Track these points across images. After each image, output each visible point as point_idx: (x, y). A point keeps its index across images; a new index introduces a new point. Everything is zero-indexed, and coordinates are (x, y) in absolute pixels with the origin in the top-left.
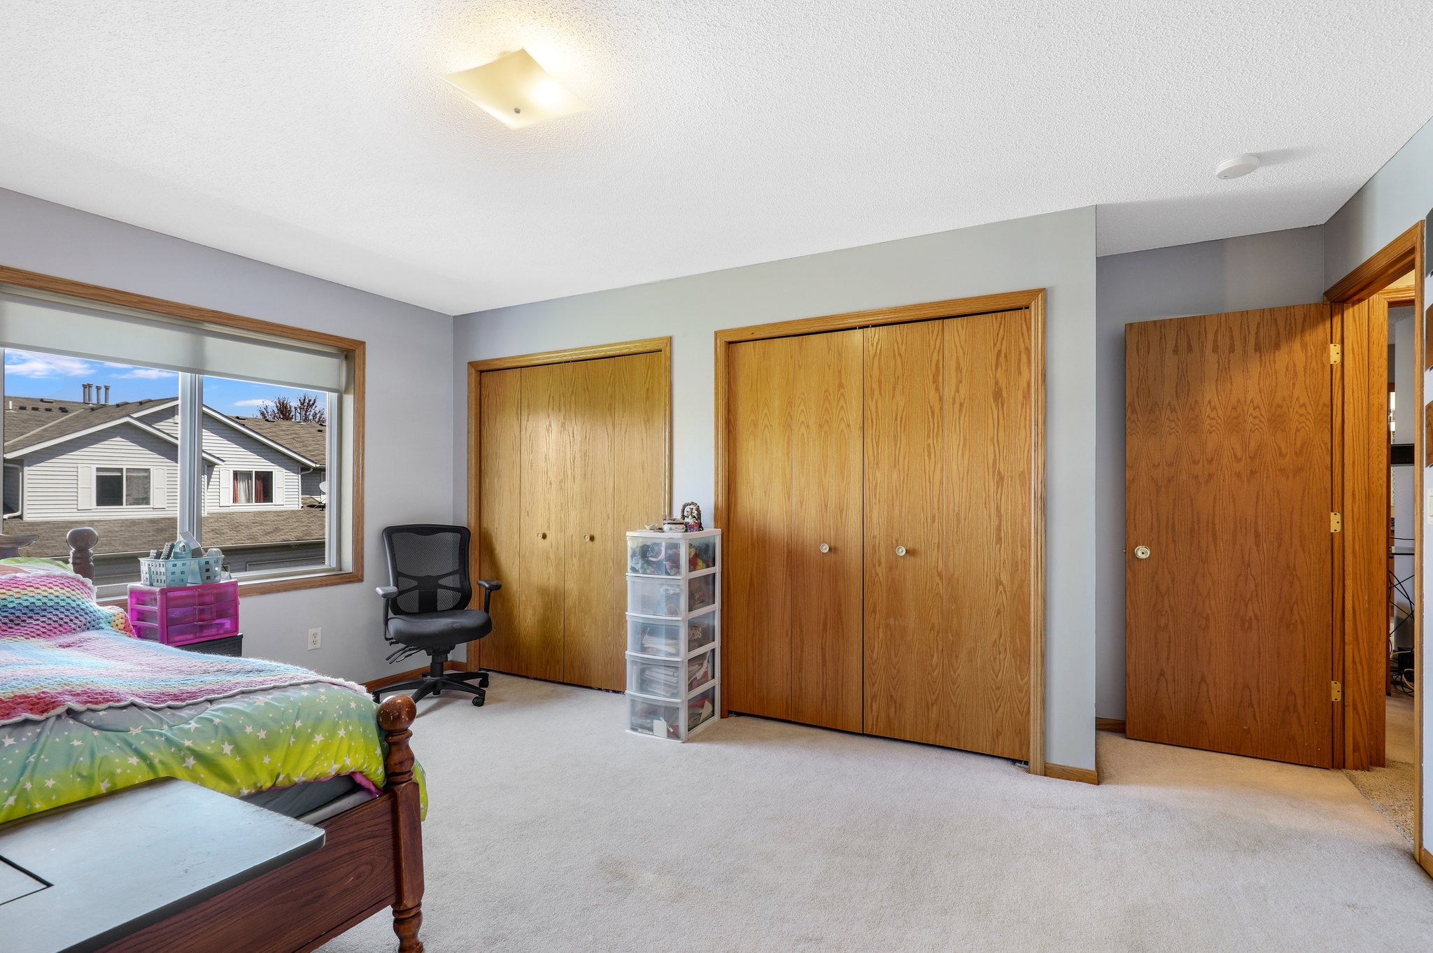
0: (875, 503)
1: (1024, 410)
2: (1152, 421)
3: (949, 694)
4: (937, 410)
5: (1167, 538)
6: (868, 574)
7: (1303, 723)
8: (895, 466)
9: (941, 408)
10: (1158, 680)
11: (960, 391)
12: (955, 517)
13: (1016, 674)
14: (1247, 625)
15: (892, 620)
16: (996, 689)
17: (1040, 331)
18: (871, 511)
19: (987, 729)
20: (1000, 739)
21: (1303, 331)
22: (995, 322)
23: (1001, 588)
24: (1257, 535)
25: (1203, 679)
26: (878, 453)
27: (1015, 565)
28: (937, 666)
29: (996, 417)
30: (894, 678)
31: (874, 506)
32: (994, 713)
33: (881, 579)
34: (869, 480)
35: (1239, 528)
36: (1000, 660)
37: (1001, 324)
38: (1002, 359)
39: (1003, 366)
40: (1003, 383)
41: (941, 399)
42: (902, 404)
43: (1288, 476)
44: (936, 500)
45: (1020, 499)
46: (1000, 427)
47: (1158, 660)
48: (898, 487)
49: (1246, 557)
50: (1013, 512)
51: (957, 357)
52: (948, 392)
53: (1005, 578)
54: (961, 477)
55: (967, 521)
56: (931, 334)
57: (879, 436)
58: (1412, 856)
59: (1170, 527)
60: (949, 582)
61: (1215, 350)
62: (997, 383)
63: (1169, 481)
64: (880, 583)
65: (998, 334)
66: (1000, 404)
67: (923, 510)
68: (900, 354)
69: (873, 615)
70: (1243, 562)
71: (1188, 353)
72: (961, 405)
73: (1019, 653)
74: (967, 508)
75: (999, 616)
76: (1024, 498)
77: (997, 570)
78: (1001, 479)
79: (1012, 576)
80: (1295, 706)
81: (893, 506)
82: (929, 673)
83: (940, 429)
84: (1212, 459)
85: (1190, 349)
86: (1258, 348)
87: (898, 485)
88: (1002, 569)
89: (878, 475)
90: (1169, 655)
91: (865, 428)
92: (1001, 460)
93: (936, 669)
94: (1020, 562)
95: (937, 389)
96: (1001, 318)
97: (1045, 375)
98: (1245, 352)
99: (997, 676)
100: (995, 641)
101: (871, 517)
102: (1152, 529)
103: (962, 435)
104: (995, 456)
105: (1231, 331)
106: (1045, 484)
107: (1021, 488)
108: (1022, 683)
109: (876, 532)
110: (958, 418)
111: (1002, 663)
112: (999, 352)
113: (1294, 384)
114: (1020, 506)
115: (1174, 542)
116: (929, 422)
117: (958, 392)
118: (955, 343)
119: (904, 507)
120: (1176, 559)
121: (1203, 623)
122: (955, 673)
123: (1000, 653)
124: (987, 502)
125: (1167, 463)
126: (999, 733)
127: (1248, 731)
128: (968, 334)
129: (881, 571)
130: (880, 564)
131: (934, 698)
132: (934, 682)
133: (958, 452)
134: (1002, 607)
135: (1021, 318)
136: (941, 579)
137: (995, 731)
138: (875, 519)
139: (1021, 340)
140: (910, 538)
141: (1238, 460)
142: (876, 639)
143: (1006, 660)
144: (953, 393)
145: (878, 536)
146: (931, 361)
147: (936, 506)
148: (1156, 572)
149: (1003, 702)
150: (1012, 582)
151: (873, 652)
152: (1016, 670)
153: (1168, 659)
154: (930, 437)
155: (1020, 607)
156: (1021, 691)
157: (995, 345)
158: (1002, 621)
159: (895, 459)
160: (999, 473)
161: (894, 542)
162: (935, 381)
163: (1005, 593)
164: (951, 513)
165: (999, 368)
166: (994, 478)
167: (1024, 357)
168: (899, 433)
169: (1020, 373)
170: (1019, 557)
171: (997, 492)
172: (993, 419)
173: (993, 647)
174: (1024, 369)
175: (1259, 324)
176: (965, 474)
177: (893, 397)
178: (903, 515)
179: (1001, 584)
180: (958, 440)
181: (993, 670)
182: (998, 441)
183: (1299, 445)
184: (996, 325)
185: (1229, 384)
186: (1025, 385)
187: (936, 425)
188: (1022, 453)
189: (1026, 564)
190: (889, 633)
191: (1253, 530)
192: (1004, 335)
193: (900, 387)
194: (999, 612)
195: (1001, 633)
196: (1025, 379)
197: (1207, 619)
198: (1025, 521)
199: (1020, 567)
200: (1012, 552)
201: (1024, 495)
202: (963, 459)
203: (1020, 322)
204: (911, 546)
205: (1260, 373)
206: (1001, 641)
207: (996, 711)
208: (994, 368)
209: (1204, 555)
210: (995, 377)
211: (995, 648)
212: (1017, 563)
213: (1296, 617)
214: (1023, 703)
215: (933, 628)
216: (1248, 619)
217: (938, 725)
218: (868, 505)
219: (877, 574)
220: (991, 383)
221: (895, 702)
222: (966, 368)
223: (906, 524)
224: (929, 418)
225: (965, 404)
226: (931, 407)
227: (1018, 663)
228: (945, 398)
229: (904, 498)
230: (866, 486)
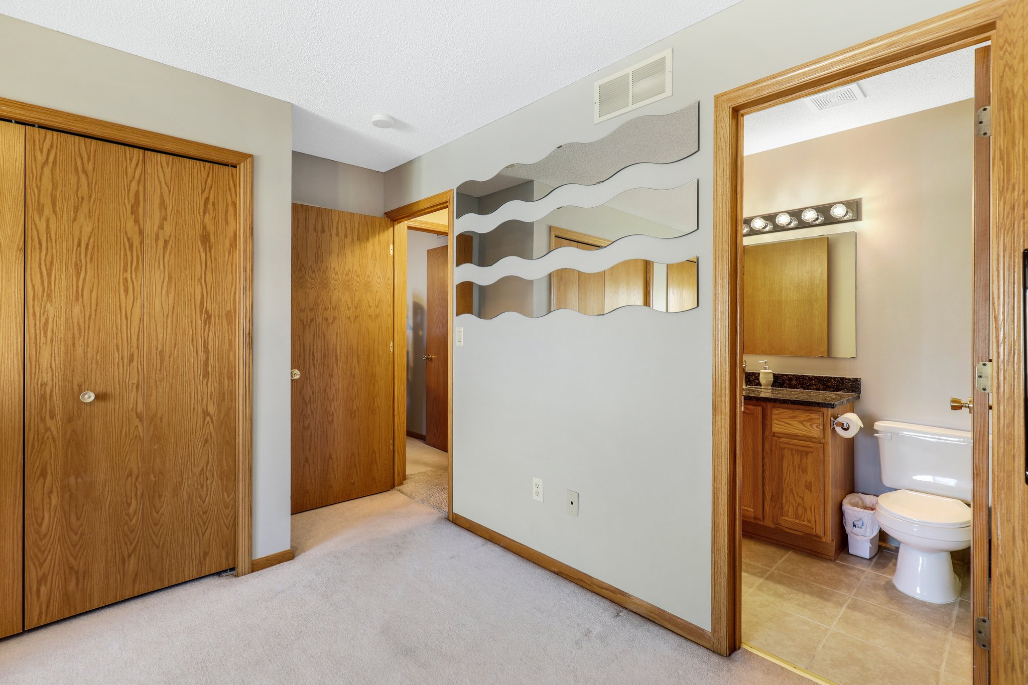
0: (46, 343)
1: (231, 256)
2: (301, 278)
3: (151, 536)
4: (136, 243)
5: (309, 362)
6: (32, 431)
7: (379, 468)
8: (77, 300)
9: (142, 242)
10: (304, 465)
11: (165, 228)
12: (158, 355)
13: (223, 494)
14: (353, 415)
15: (72, 480)
16: (203, 514)
17: (248, 191)
18: (38, 352)
19: (194, 556)
20: (207, 559)
21: (379, 233)
22: (203, 169)
23: (208, 419)
24: (358, 357)
25: (330, 457)
26: (49, 283)
27: (222, 396)
28: (135, 513)
29: (203, 260)
30: (74, 546)
31: (43, 347)
32: (201, 537)
33: (55, 433)
34: (34, 315)
35: (349, 353)
36: (207, 485)
37: (209, 173)
38: (210, 206)
39: (211, 212)
40: (211, 228)
41: (141, 232)
42: (87, 230)
43: (372, 320)
44: (134, 338)
45: (227, 336)
46: (208, 269)
47: (304, 451)
48: (82, 325)
49: (353, 372)
50: (220, 347)
51: (162, 193)
52: (151, 226)
53: (212, 409)
54: (166, 314)
55: (172, 358)
56: (128, 161)
57: (52, 263)
58: (448, 519)
59: (311, 355)
60: (151, 423)
61: (337, 235)
62: (205, 228)
63: (311, 322)
64: (53, 438)
65: (206, 182)
66: (208, 248)
67: (118, 350)
68: (85, 172)
69: (41, 480)
70: (351, 374)
71: (322, 233)
72: (166, 242)
73: (226, 473)
74: (173, 345)
75: (207, 445)
76: (230, 335)
77: (205, 402)
78: (209, 317)
79: (219, 406)
80: (375, 459)
81: (74, 346)
82: (125, 524)
83: (140, 264)
84: (335, 308)
85: (323, 231)
86: (359, 239)
87: (81, 321)
88: (209, 400)
89: (50, 309)
90: (310, 446)
91: (29, 251)
92: (209, 299)
93: (134, 517)
94: (226, 392)
95: (136, 221)
96: (210, 168)
97: (252, 230)
98: (352, 239)
99: (204, 502)
100: (203, 469)
101: (38, 361)
102: (300, 356)
103: (166, 272)
104: (203, 295)
105: (345, 224)
106: (252, 321)
107: (228, 326)
108: (228, 500)
109: (46, 378)
110: (162, 256)
111: (209, 488)
112: (207, 200)
113: (375, 264)
114: (227, 342)
115: (314, 364)
116: (126, 255)
117: (162, 229)
118: (159, 179)
119: (90, 346)
120: (315, 377)
121: (330, 418)
122: (158, 513)
123: (207, 480)
124: (194, 340)
125: (309, 308)
126: (206, 554)
127: (353, 483)
128: (173, 173)
129: (54, 426)
130: (52, 416)
131: (131, 548)
132: (132, 531)
133: (162, 289)
134: (209, 436)
135: (229, 174)
136: (141, 420)
137: (202, 554)
138: (45, 360)
139: (228, 193)
140: (99, 381)
141: (349, 309)
142: (46, 507)
143: (214, 484)
144: (156, 228)
145: (50, 383)
146: (129, 190)
147: (135, 345)
148: (303, 388)
149: (210, 524)
150: (219, 412)
151: (40, 525)
152: (222, 490)
153: (310, 449)
154: (127, 271)
155: (227, 433)
156: (227, 507)
157: (203, 191)
158: (209, 449)
159: (77, 291)
160: (207, 312)
161: (76, 389)
162: (134, 211)
163: (212, 422)
164: (154, 351)
165: (207, 214)
166: (201, 316)
167: (231, 209)
168: (83, 262)
169: (227, 223)
170: (226, 387)
171: (204, 330)
172: (201, 261)
173: (200, 475)
174: (231, 220)
175: (359, 223)
176: (171, 312)
177: (75, 220)
178: (89, 356)
179: (209, 414)
180: (162, 277)
181: (200, 497)
182: (205, 282)
183: (377, 301)
184: (204, 174)
185: (344, 259)
186: (232, 234)
187: (135, 259)
188: (229, 295)
189: (233, 394)
190: (67, 495)
191: (356, 355)
192: (212, 185)
193: (84, 209)
194: (206, 441)
195: (208, 460)
196: (232, 230)
197: (332, 415)
198: (232, 355)
199: (226, 397)
200: (219, 384)
201: (230, 332)
202: (168, 297)
203: (227, 178)
204: (100, 389)
205: (360, 254)
206: (208, 468)
207: (203, 534)
208: (202, 213)
209: (331, 372)
210: (203, 221)
211: (202, 476)
212: (224, 393)
213: (376, 405)
214: (229, 518)
215: (130, 474)
216: (353, 411)
217: (136, 575)
218: (33, 346)
219: (48, 429)
220: (199, 226)
221: (77, 573)
222: (171, 207)
223: (94, 365)
224: (125, 250)
225: (170, 243)
226: (128, 239)
227: (225, 483)
228: (146, 233)
229: (91, 336)
230: (30, 321)
